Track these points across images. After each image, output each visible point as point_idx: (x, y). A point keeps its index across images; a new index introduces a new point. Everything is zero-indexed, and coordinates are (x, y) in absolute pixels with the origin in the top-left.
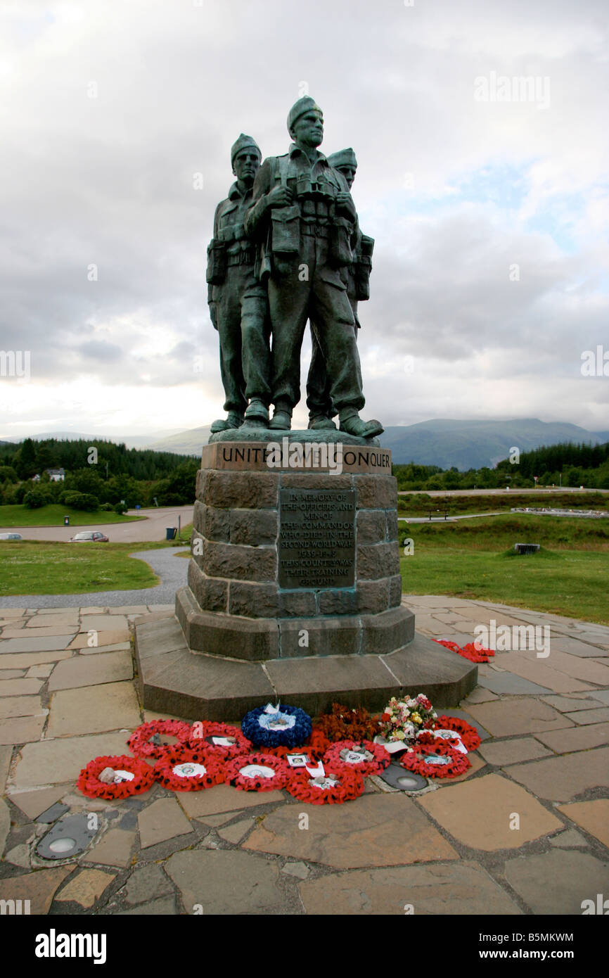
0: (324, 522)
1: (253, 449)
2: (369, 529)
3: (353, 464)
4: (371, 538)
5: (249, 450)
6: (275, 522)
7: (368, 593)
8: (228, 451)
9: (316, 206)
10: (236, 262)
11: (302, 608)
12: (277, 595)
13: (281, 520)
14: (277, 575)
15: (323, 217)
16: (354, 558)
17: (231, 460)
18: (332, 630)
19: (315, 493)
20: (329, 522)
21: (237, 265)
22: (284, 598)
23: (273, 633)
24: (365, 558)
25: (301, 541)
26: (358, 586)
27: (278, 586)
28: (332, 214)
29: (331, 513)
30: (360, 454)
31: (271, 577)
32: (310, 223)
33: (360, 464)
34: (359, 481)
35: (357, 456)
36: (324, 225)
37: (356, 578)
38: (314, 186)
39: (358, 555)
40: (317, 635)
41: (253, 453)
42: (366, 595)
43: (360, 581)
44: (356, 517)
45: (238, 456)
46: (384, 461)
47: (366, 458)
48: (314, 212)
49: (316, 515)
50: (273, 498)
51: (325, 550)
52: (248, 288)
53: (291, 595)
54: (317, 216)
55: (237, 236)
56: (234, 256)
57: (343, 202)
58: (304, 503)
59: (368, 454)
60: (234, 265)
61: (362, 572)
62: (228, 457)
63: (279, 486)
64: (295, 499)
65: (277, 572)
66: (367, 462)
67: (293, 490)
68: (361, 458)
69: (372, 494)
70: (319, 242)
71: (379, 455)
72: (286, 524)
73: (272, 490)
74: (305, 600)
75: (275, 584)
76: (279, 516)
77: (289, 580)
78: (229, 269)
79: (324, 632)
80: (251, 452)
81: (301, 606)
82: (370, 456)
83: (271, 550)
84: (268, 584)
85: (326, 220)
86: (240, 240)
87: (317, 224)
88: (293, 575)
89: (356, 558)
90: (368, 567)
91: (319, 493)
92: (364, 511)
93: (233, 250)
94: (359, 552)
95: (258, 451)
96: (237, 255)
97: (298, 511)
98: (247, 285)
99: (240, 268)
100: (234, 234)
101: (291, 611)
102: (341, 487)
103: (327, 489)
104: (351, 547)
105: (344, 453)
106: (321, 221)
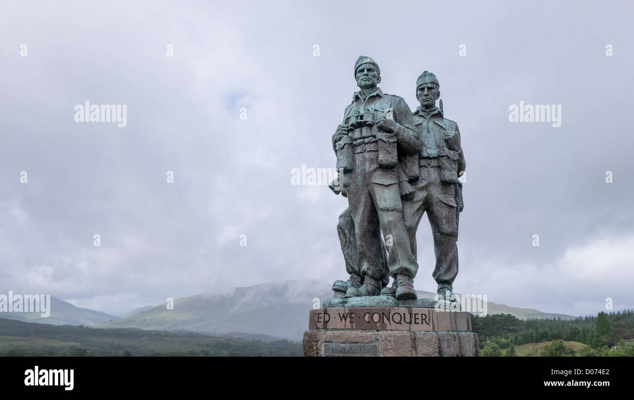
3: (378, 322)
9: (361, 131)
15: (368, 137)
19: (347, 346)
28: (374, 132)
30: (383, 313)
32: (360, 144)
33: (383, 323)
34: (381, 336)
35: (381, 316)
36: (369, 143)
38: (358, 118)
46: (415, 318)
47: (388, 317)
48: (360, 136)
50: (320, 350)
54: (363, 138)
58: (340, 354)
59: (389, 313)
63: (324, 340)
64: (334, 350)
66: (389, 320)
67: (333, 343)
68: (385, 317)
69: (390, 346)
70: (367, 155)
71: (407, 314)
73: (319, 343)
82: (391, 315)
87: (365, 143)
91: (351, 346)
95: (316, 315)
102: (365, 341)
103: (356, 343)
105: (372, 314)
106: (366, 140)
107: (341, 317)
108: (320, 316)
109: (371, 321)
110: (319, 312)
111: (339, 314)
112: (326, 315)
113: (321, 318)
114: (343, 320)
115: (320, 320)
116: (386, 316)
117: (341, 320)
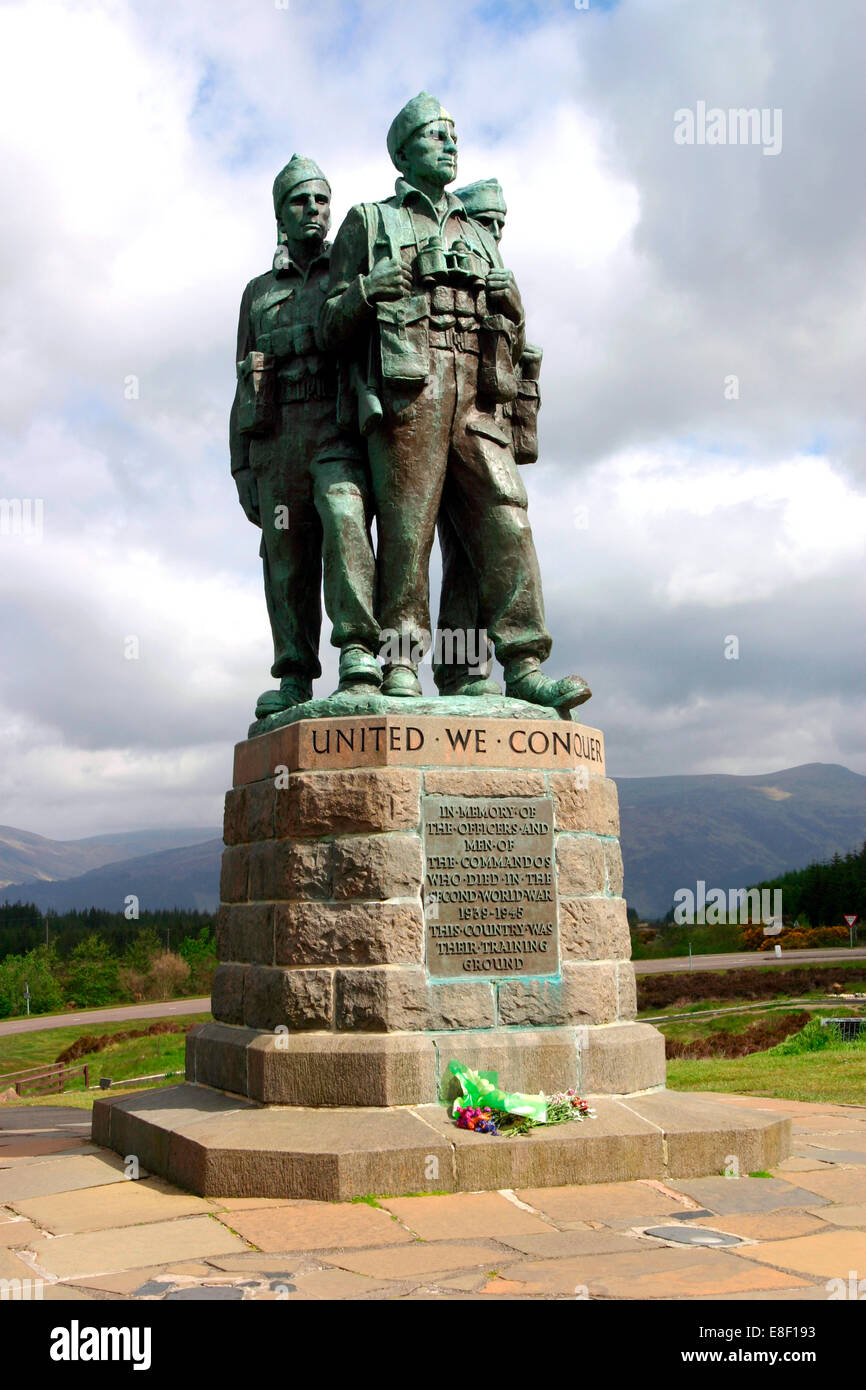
0: (502, 855)
1: (371, 729)
2: (579, 867)
3: (544, 752)
4: (582, 884)
5: (363, 730)
6: (416, 855)
7: (583, 984)
8: (322, 734)
9: (455, 296)
10: (298, 396)
11: (472, 1013)
12: (426, 989)
13: (427, 852)
14: (423, 952)
15: (466, 315)
16: (555, 921)
17: (328, 750)
18: (527, 1048)
19: (483, 803)
20: (509, 855)
21: (301, 402)
22: (438, 993)
23: (425, 1053)
24: (574, 921)
25: (463, 889)
26: (565, 971)
27: (426, 971)
28: (482, 307)
29: (511, 838)
30: (555, 734)
31: (414, 954)
32: (445, 327)
33: (555, 753)
34: (558, 783)
35: (551, 739)
36: (469, 330)
37: (560, 959)
38: (449, 260)
39: (562, 914)
40: (503, 1058)
41: (370, 736)
42: (582, 988)
43: (567, 963)
44: (555, 846)
45: (343, 743)
46: (593, 750)
47: (565, 741)
48: (451, 307)
49: (487, 842)
50: (412, 813)
51: (505, 906)
52: (323, 444)
53: (452, 988)
54: (457, 314)
55: (298, 349)
56: (294, 384)
57: (502, 288)
58: (465, 821)
59: (568, 734)
60: (294, 402)
61: (570, 947)
62: (321, 746)
63: (420, 790)
64: (447, 813)
65: (422, 946)
66: (567, 748)
67: (446, 798)
68: (557, 742)
69: (579, 805)
70: (462, 359)
71: (585, 740)
72: (437, 860)
73: (408, 798)
74: (474, 997)
75: (422, 969)
76: (423, 845)
77: (445, 959)
78: (285, 410)
79: (514, 1052)
80: (367, 733)
81: (468, 1009)
82: (572, 737)
83: (412, 906)
84: (410, 969)
85: (472, 320)
86: (305, 355)
87: (459, 328)
88: (451, 951)
89: (559, 921)
90: (582, 937)
91: (489, 804)
92: (568, 835)
93: (293, 373)
94: (563, 910)
95: (380, 731)
96: (299, 382)
97: (455, 834)
98: (321, 438)
99: (307, 407)
100: (292, 344)
101: (450, 1017)
102: (527, 792)
103: (502, 796)
104: (548, 899)
105: (528, 734)
106: (464, 321)
107: (454, 739)
108: (396, 734)
109: (528, 749)
110: (390, 724)
111: (448, 731)
112: (412, 731)
113: (398, 739)
114: (459, 744)
115: (396, 744)
116: (560, 740)
117: (453, 743)
